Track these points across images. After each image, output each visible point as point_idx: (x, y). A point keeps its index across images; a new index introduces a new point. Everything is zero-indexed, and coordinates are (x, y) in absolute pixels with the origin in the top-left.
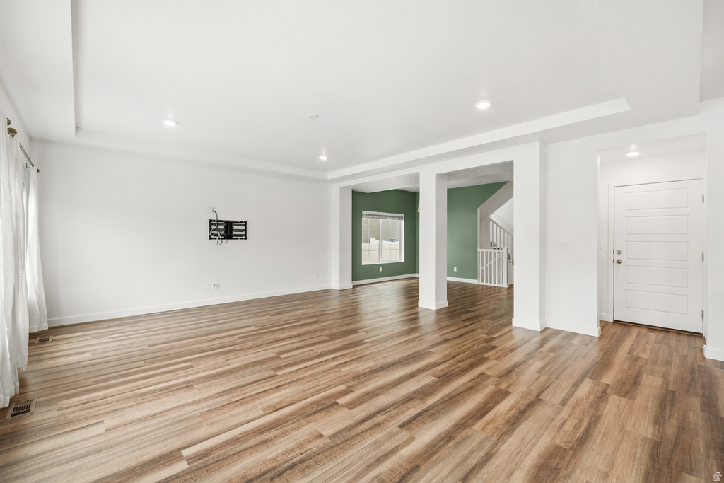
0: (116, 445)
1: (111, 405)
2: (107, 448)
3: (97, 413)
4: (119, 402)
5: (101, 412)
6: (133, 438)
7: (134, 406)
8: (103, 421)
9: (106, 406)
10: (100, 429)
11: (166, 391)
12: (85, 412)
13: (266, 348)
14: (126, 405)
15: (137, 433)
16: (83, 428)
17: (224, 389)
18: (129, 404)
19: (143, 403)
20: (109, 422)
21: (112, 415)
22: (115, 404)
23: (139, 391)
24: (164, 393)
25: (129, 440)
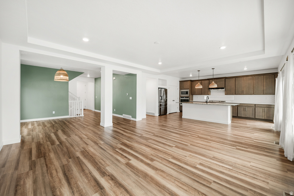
0: (249, 157)
1: (245, 170)
2: (252, 158)
3: (251, 170)
4: (241, 169)
5: (250, 169)
6: (244, 156)
7: (237, 164)
8: (251, 166)
9: (247, 170)
10: (252, 164)
11: (222, 161)
12: (256, 174)
13: (167, 150)
14: (240, 166)
15: (242, 156)
16: (258, 168)
17: (208, 151)
18: (239, 165)
19: (233, 163)
20: (249, 164)
21: (246, 165)
22: (243, 169)
23: (231, 168)
24: (224, 161)
25: (245, 156)
